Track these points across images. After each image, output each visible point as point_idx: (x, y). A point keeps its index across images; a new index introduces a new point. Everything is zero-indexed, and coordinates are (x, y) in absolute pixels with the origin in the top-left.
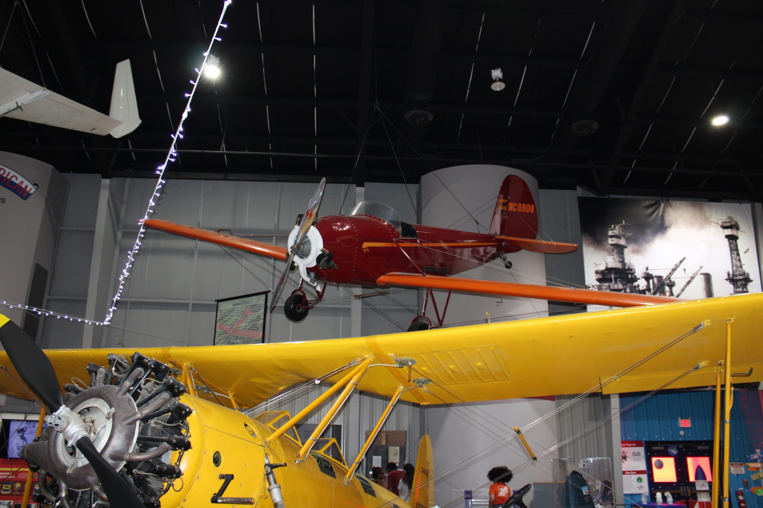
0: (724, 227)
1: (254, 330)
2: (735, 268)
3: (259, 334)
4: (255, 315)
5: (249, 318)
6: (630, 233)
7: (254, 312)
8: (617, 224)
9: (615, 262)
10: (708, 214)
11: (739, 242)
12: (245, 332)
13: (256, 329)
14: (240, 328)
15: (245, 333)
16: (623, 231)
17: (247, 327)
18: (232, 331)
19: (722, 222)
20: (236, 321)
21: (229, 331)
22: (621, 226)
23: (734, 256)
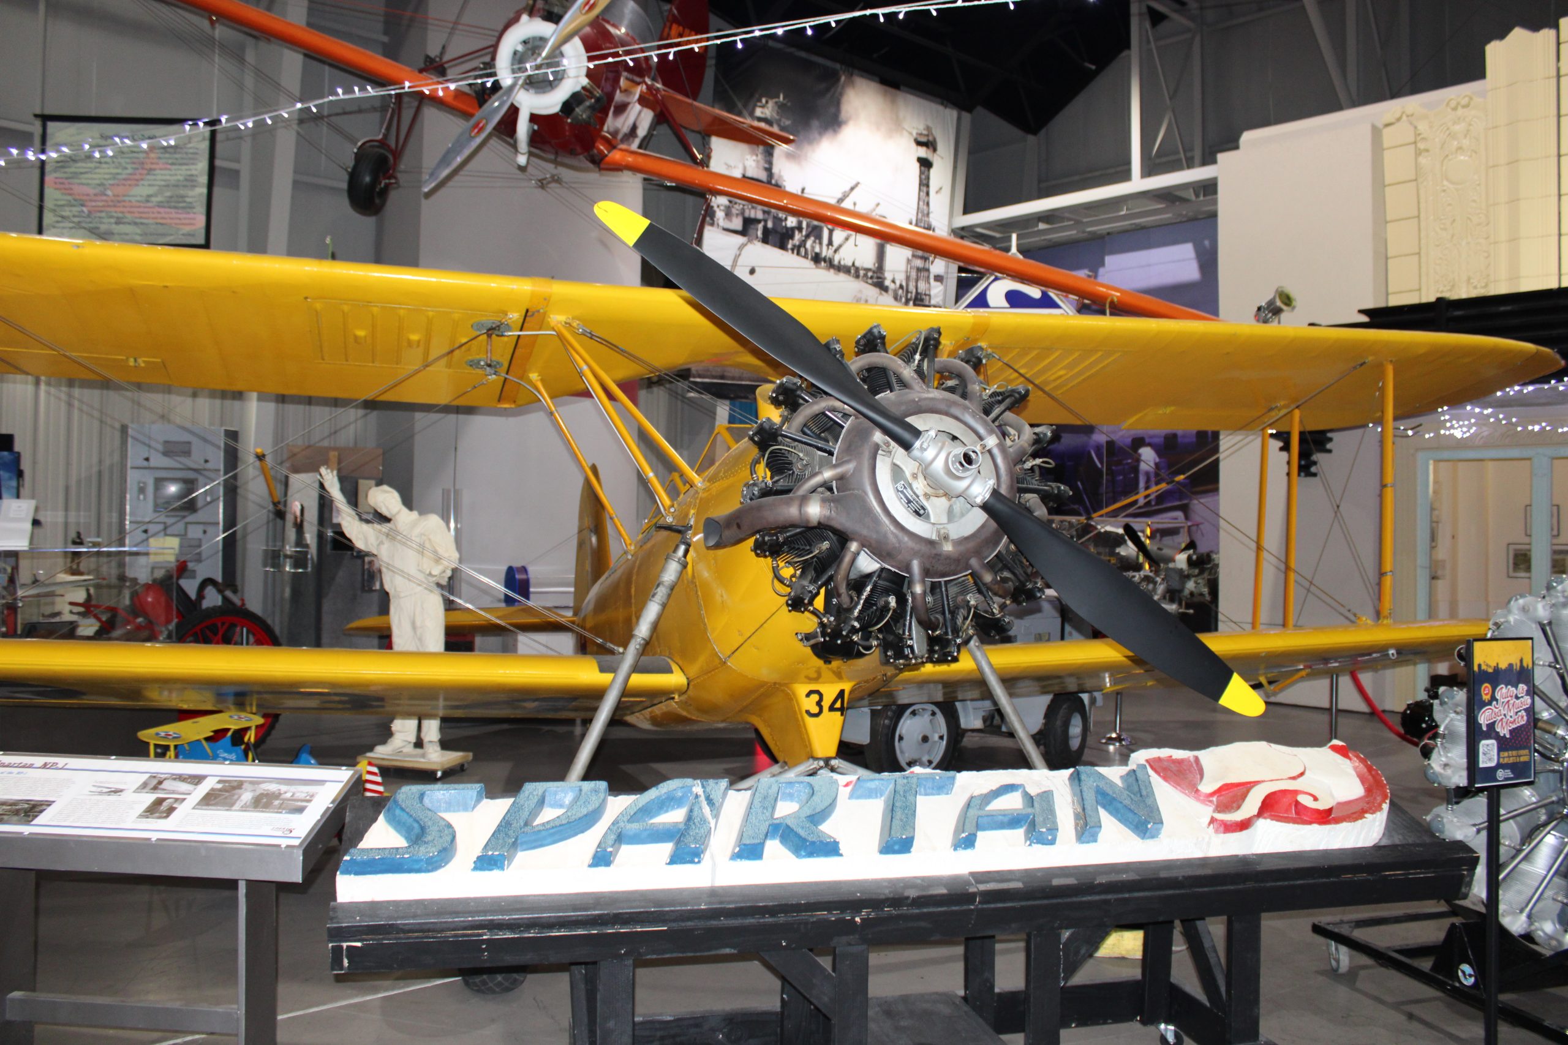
0: (919, 143)
1: (175, 208)
2: (920, 215)
3: (194, 219)
4: (179, 172)
5: (159, 177)
6: (788, 119)
7: (173, 164)
8: (772, 98)
9: (758, 167)
10: (902, 114)
11: (933, 171)
12: (146, 210)
13: (183, 208)
14: (130, 198)
15: (148, 213)
16: (778, 113)
17: (154, 199)
18: (102, 201)
19: (917, 134)
20: (114, 178)
21: (91, 201)
22: (776, 103)
23: (923, 194)
